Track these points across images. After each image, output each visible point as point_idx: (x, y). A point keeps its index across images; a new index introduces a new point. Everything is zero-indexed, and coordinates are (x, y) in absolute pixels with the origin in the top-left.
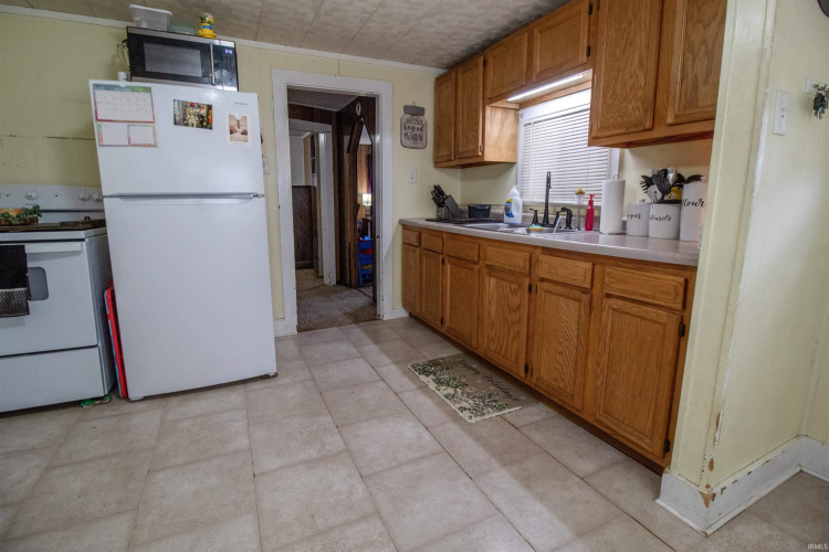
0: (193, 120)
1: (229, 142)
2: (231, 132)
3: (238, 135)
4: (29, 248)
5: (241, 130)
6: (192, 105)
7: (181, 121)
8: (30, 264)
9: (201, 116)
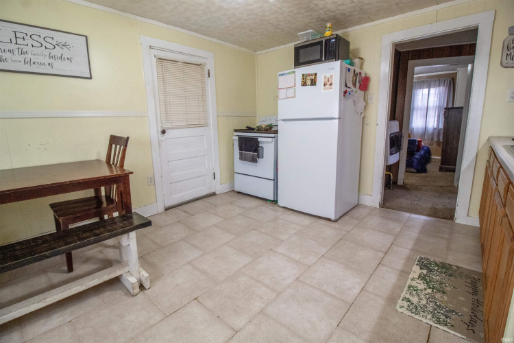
0: (309, 82)
1: (323, 91)
2: (325, 85)
3: (327, 86)
4: (260, 139)
5: (330, 83)
6: (309, 75)
7: (304, 84)
8: (260, 145)
9: (312, 80)
